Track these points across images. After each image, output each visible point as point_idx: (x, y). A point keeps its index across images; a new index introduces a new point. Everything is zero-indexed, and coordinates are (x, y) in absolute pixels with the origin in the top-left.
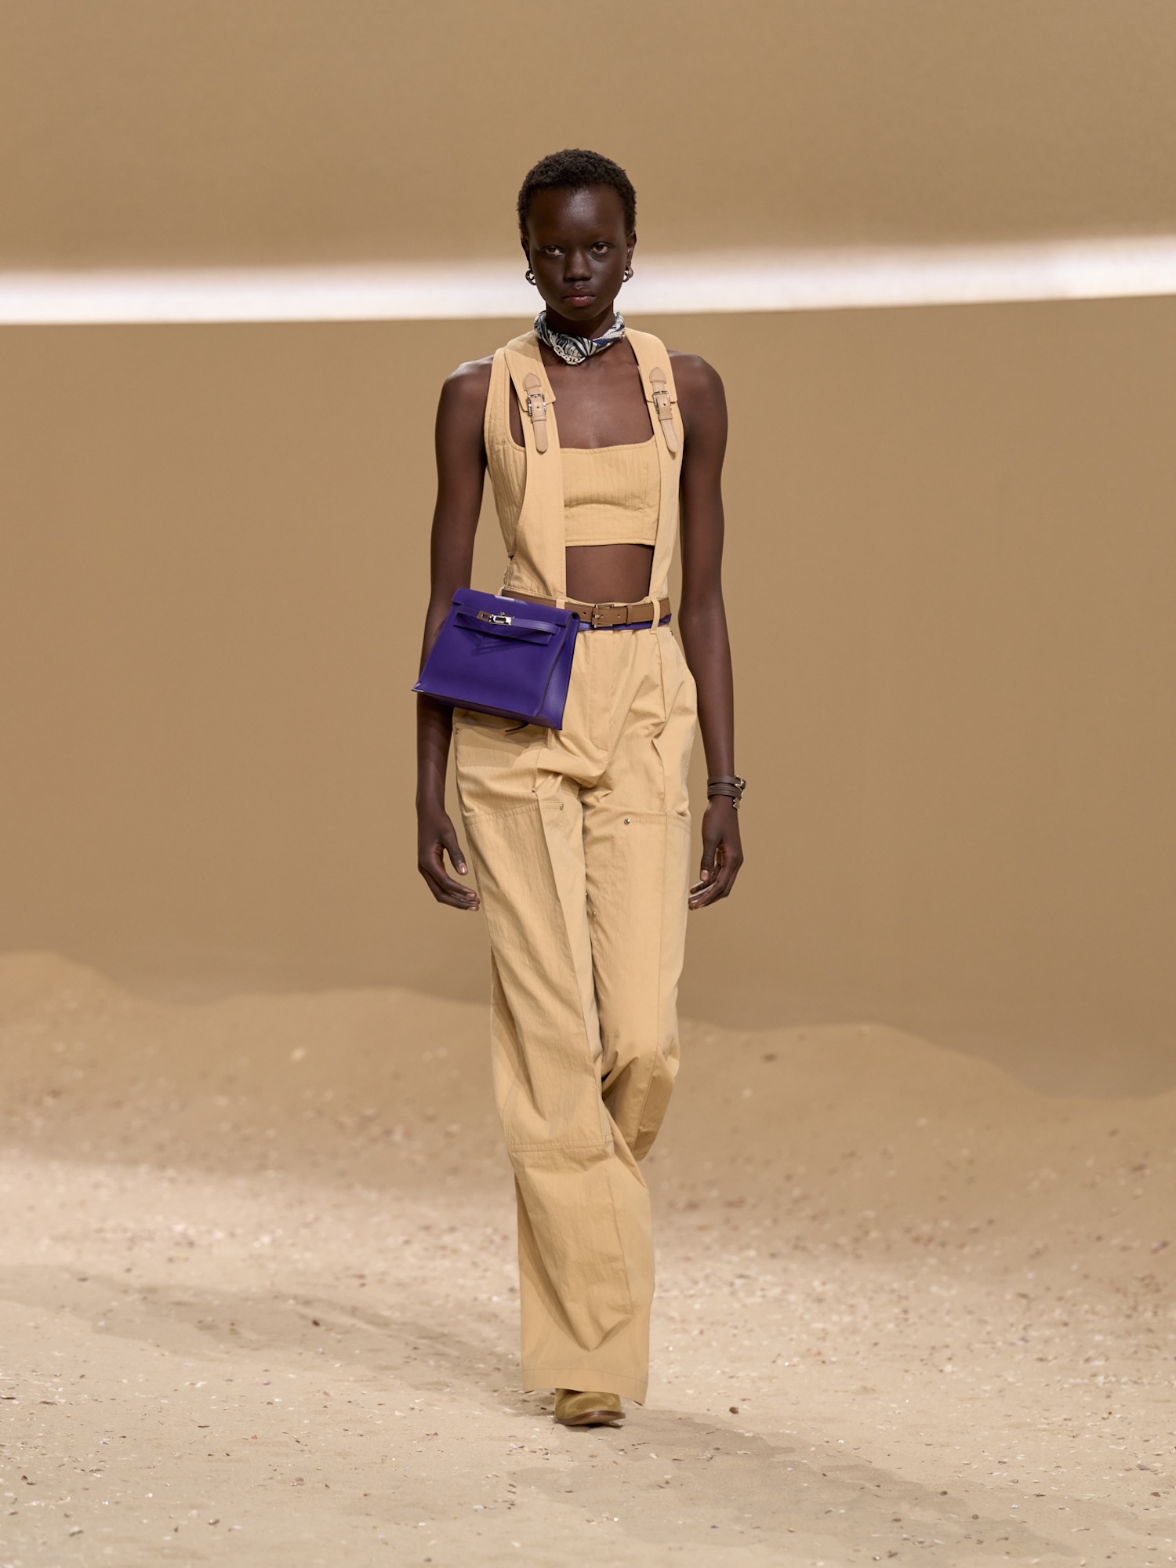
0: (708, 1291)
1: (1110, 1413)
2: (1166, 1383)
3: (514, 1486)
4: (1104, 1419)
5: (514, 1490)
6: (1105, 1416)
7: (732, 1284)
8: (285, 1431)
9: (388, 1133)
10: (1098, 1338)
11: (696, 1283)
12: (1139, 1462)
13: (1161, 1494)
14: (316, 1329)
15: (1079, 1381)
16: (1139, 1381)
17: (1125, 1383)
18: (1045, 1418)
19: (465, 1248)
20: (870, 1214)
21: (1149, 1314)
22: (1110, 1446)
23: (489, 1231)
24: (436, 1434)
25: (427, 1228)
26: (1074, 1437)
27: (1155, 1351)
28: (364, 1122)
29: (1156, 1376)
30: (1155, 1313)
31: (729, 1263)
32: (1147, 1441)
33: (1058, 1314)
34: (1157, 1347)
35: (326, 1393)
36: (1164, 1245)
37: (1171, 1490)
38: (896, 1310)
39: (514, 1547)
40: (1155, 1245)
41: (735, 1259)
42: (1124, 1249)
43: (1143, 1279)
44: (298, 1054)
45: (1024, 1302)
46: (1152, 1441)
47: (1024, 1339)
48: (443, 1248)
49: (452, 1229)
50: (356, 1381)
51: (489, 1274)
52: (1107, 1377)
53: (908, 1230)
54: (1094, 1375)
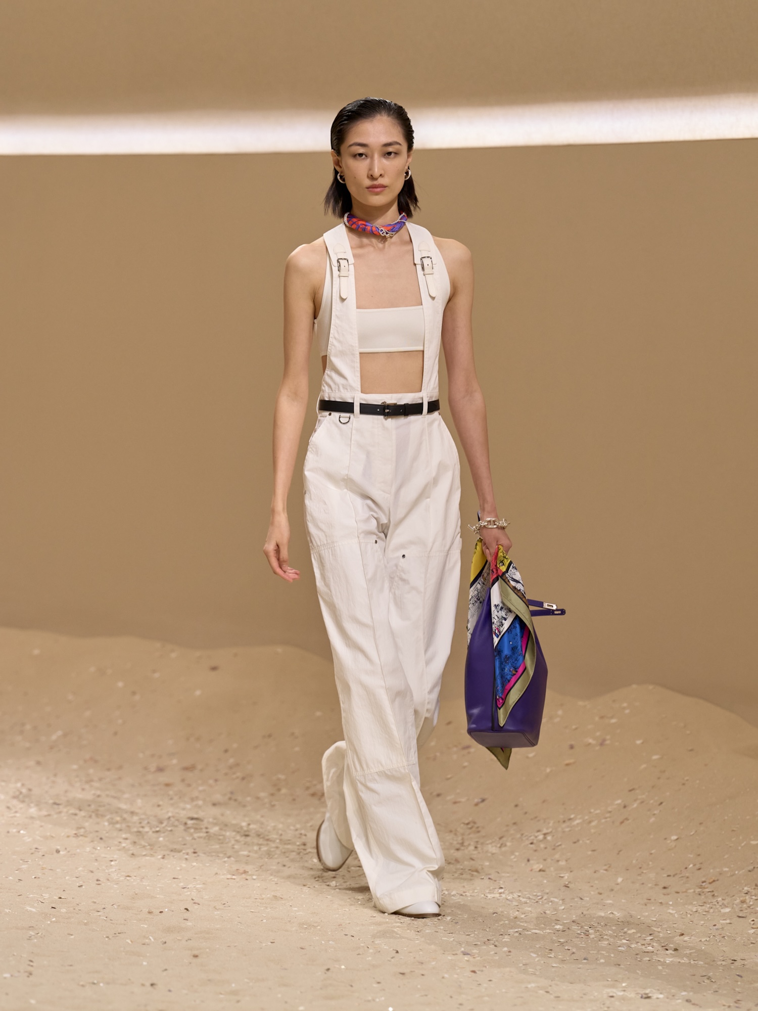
0: (169, 829)
2: (483, 895)
5: (31, 964)
7: (186, 824)
11: (161, 823)
12: (462, 949)
13: (477, 972)
16: (464, 894)
20: (282, 777)
21: (472, 848)
22: (443, 938)
23: (19, 785)
26: (418, 932)
27: (475, 873)
29: (476, 891)
30: (476, 848)
31: (184, 809)
32: (469, 935)
36: (483, 800)
37: (484, 969)
39: (31, 1003)
40: (477, 800)
41: (188, 806)
42: (455, 802)
43: (468, 824)
46: (472, 935)
51: (18, 815)
53: (308, 788)
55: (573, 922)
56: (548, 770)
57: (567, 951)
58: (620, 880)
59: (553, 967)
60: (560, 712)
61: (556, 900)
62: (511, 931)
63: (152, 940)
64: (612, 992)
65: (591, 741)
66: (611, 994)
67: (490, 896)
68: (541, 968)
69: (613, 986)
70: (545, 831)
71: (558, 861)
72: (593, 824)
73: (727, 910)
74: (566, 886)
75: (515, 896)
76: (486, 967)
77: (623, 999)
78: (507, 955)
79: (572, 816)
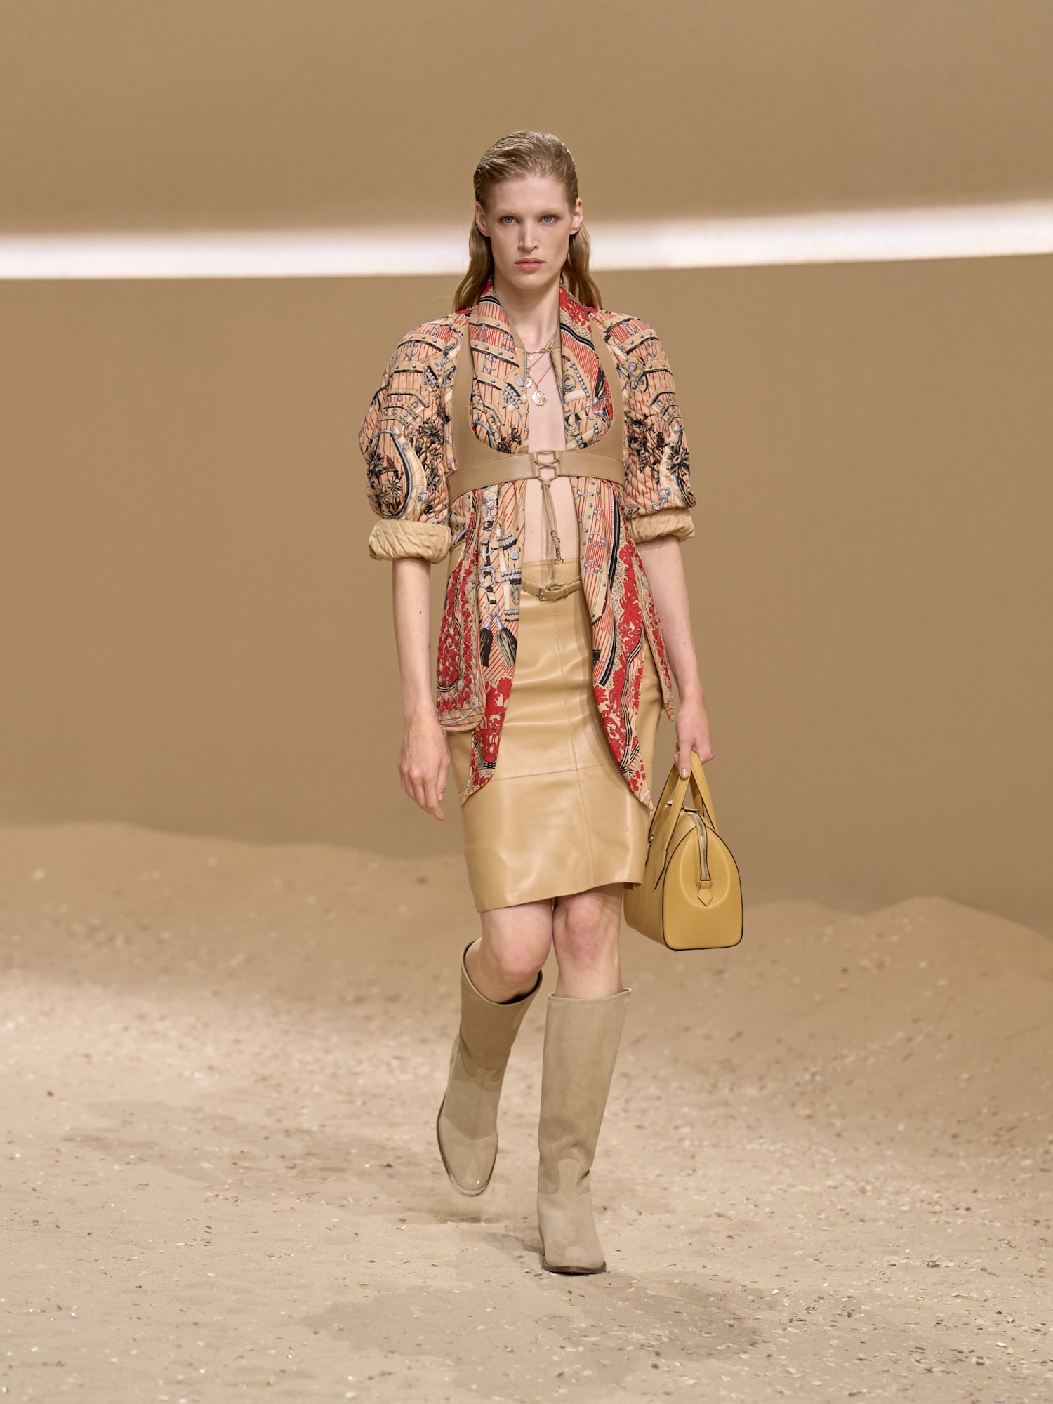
0: (370, 1070)
1: (694, 1170)
2: (740, 1146)
3: (210, 1228)
4: (689, 1175)
5: (210, 1231)
6: (690, 1172)
7: (388, 1064)
8: (24, 1181)
9: (111, 939)
10: (685, 1110)
11: (360, 1062)
12: (717, 1210)
13: (735, 1237)
14: (50, 1098)
15: (669, 1144)
16: (718, 1145)
17: (707, 1147)
18: (643, 1174)
19: (173, 1033)
21: (726, 1091)
22: (694, 1197)
24: (147, 1184)
25: (141, 1017)
27: (731, 1121)
28: (93, 930)
29: (732, 1141)
30: (732, 1090)
31: (388, 1047)
32: (724, 1193)
33: (653, 1090)
34: (733, 1117)
35: (58, 1151)
36: (739, 1034)
37: (742, 1233)
38: (522, 1086)
39: (209, 1277)
40: (732, 1034)
41: (393, 1043)
42: (707, 1037)
43: (722, 1062)
44: (39, 875)
45: (625, 1080)
46: (728, 1193)
47: (626, 1110)
48: (155, 1033)
49: (163, 1018)
50: (82, 1141)
52: (692, 1141)
54: (682, 1140)
55: (848, 1177)
56: (818, 997)
57: (840, 1212)
58: (901, 1127)
59: (824, 1230)
60: (829, 930)
61: (826, 1151)
62: (774, 1188)
63: (352, 1201)
64: (893, 1259)
65: (866, 963)
66: (892, 1263)
67: (749, 1147)
68: (809, 1231)
69: (895, 1253)
70: (813, 1069)
71: (828, 1106)
72: (871, 1061)
73: (1028, 1162)
74: (838, 1135)
75: (779, 1146)
76: (744, 1231)
77: (907, 1268)
78: (770, 1217)
79: (845, 1052)
